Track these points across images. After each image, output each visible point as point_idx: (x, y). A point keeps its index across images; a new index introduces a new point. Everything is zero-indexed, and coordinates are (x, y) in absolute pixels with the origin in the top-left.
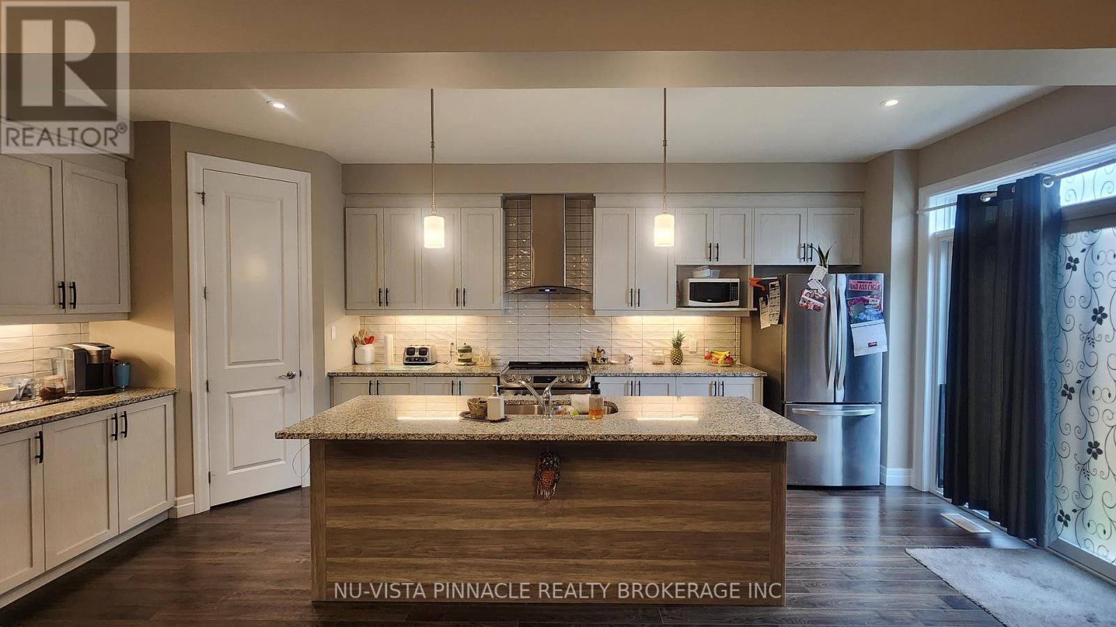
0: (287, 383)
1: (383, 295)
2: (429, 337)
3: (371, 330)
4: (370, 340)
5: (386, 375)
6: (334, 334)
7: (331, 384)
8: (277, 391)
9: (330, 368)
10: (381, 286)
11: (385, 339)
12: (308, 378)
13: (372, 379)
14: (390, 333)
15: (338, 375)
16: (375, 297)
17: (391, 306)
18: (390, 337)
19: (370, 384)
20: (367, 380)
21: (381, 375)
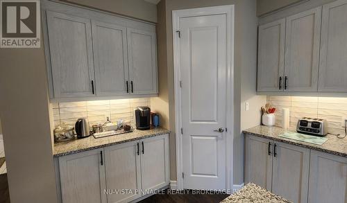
0: (219, 134)
1: (283, 81)
2: (320, 112)
3: (274, 105)
4: (272, 111)
5: (282, 141)
6: (247, 107)
7: (245, 138)
8: (214, 138)
9: (244, 128)
10: (281, 75)
11: (283, 111)
12: (230, 133)
13: (271, 141)
14: (287, 107)
15: (248, 133)
16: (276, 83)
17: (289, 89)
18: (287, 111)
19: (270, 144)
20: (268, 141)
21: (278, 140)
